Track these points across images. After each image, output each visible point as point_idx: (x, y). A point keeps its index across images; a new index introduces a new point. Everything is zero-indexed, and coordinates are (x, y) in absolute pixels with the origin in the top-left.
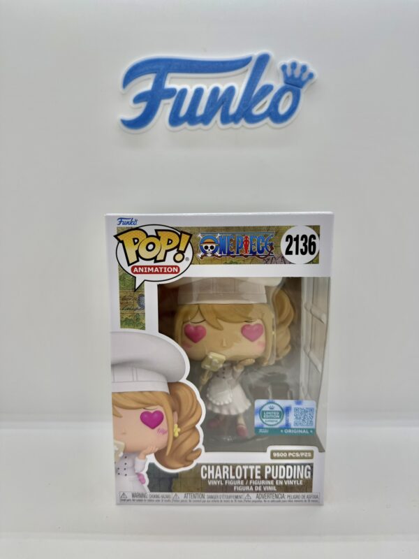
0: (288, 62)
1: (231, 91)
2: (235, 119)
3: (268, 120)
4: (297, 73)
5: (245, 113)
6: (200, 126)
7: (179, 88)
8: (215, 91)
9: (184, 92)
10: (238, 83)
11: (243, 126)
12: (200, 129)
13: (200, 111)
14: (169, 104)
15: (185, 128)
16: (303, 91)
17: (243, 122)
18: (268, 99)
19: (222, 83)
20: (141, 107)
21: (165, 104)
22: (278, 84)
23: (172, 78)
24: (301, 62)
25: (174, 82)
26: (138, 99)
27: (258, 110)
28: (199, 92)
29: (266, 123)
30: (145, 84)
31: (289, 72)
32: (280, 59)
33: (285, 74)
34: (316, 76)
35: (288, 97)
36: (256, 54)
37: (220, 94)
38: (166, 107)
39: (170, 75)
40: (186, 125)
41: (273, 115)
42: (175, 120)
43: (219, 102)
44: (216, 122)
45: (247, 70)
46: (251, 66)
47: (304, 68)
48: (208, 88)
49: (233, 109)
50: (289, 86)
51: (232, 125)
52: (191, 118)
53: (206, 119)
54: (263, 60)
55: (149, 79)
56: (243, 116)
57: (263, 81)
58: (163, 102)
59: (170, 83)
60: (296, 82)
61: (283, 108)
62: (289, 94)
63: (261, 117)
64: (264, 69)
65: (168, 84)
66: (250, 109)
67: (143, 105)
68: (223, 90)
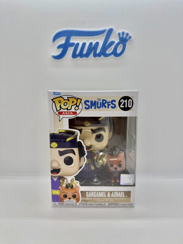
0: (121, 31)
1: (97, 44)
2: (99, 55)
3: (112, 56)
4: (125, 36)
5: (103, 53)
7: (76, 42)
8: (91, 44)
9: (78, 44)
11: (102, 58)
12: (84, 59)
13: (85, 52)
14: (72, 49)
15: (79, 59)
16: (127, 44)
17: (102, 56)
18: (113, 47)
19: (94, 40)
20: (60, 51)
21: (70, 49)
22: (117, 41)
23: (73, 38)
24: (126, 32)
25: (74, 40)
26: (59, 47)
28: (84, 44)
29: (112, 57)
30: (62, 41)
32: (118, 30)
35: (121, 46)
36: (107, 28)
37: (93, 45)
38: (70, 50)
39: (72, 37)
40: (79, 58)
41: (115, 53)
42: (74, 56)
43: (92, 48)
44: (91, 56)
45: (104, 35)
46: (105, 34)
47: (127, 34)
48: (88, 42)
49: (98, 51)
50: (121, 41)
51: (98, 58)
52: (81, 55)
53: (87, 55)
54: (111, 31)
55: (64, 39)
56: (102, 54)
57: (110, 40)
59: (72, 40)
60: (124, 40)
61: (119, 51)
62: (121, 45)
63: (110, 55)
64: (111, 34)
65: (71, 41)
66: (105, 51)
67: (61, 50)
68: (94, 43)
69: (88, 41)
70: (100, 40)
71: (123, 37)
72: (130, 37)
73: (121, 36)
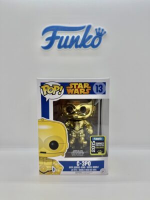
1: (78, 37)
2: (80, 46)
5: (83, 45)
6: (68, 49)
7: (61, 36)
8: (73, 37)
9: (63, 37)
10: (81, 34)
11: (82, 49)
13: (68, 44)
15: (63, 49)
17: (82, 48)
18: (91, 40)
22: (94, 35)
24: (102, 28)
25: (59, 34)
26: (47, 39)
27: (87, 44)
28: (68, 37)
30: (50, 34)
31: (98, 31)
33: (97, 32)
34: (107, 33)
37: (75, 38)
38: (56, 42)
40: (63, 48)
41: (92, 45)
42: (59, 47)
43: (74, 41)
44: (73, 47)
46: (85, 29)
47: (103, 30)
49: (79, 43)
50: (98, 36)
52: (65, 46)
53: (70, 46)
54: (89, 27)
57: (89, 34)
58: (56, 41)
60: (100, 34)
61: (96, 43)
62: (98, 39)
63: (88, 46)
66: (85, 43)
72: (105, 32)
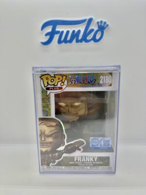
0: (99, 20)
1: (79, 31)
2: (81, 41)
3: (92, 41)
5: (84, 39)
7: (61, 30)
8: (74, 31)
11: (83, 44)
13: (68, 39)
15: (63, 45)
17: (83, 42)
24: (104, 21)
25: (59, 28)
28: (68, 32)
29: (92, 43)
30: (49, 29)
33: (98, 25)
36: (88, 18)
39: (58, 26)
40: (63, 43)
41: (94, 39)
42: (60, 42)
43: (75, 35)
44: (74, 42)
46: (86, 22)
47: (105, 23)
49: (80, 38)
50: (100, 29)
51: (80, 43)
52: (65, 41)
54: (90, 20)
55: (50, 27)
60: (102, 28)
62: (100, 32)
63: (90, 40)
64: (90, 23)
65: (57, 29)
66: (86, 38)
67: (48, 37)
68: (76, 31)
69: (71, 29)
70: (82, 28)
71: (101, 25)
72: (107, 25)
73: (100, 24)
